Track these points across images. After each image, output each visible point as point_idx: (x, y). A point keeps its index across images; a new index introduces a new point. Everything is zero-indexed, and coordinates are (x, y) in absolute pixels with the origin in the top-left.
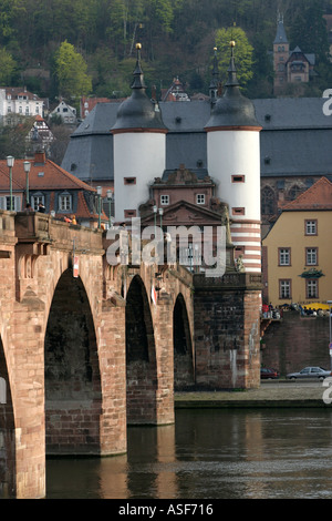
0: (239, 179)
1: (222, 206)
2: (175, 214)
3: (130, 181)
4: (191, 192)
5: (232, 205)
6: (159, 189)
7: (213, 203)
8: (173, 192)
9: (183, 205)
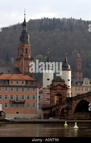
0: (69, 80)
1: (66, 85)
2: (58, 87)
3: (48, 80)
4: (60, 82)
5: (68, 85)
6: (55, 81)
7: (65, 85)
8: (57, 82)
9: (60, 85)
